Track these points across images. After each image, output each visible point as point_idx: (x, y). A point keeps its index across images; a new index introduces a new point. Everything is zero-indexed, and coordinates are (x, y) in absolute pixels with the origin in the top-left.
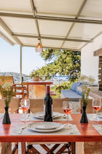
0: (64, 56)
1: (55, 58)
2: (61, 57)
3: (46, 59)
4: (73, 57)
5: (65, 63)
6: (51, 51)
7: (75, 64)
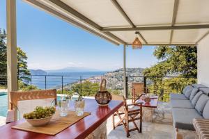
0: (177, 54)
1: (168, 56)
2: (174, 55)
3: (159, 58)
4: (186, 55)
5: (178, 60)
6: (164, 50)
7: (189, 61)
